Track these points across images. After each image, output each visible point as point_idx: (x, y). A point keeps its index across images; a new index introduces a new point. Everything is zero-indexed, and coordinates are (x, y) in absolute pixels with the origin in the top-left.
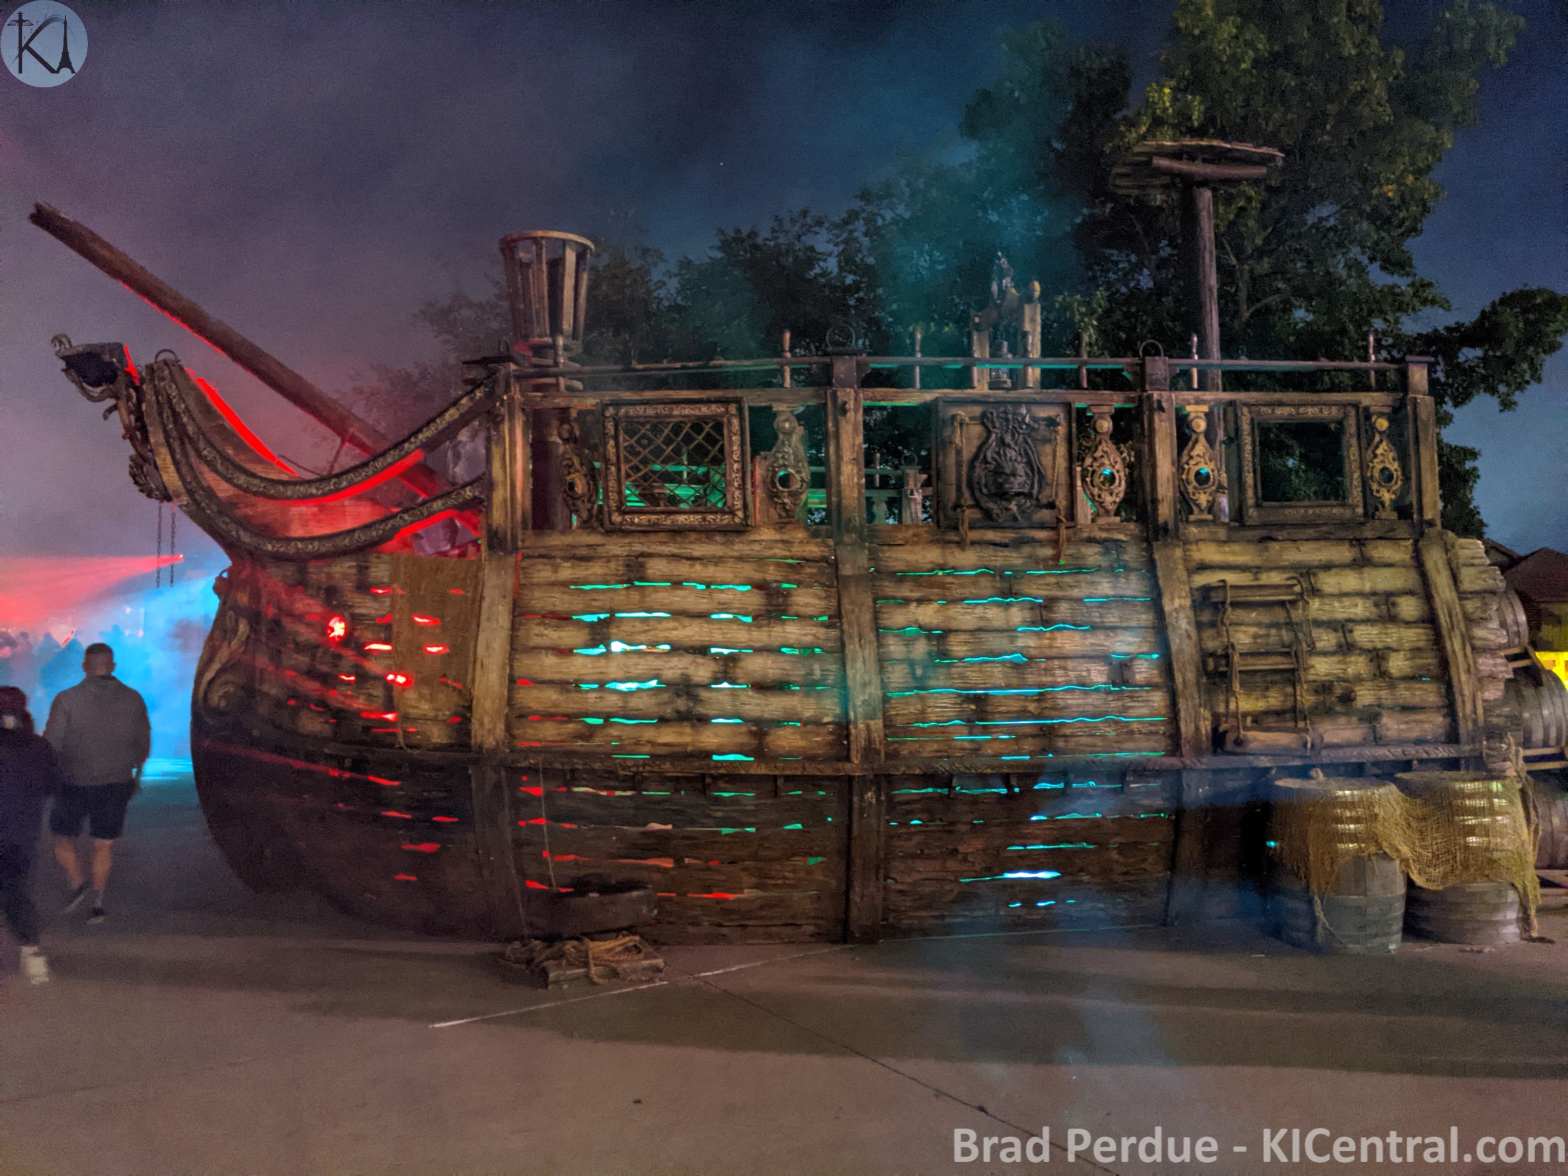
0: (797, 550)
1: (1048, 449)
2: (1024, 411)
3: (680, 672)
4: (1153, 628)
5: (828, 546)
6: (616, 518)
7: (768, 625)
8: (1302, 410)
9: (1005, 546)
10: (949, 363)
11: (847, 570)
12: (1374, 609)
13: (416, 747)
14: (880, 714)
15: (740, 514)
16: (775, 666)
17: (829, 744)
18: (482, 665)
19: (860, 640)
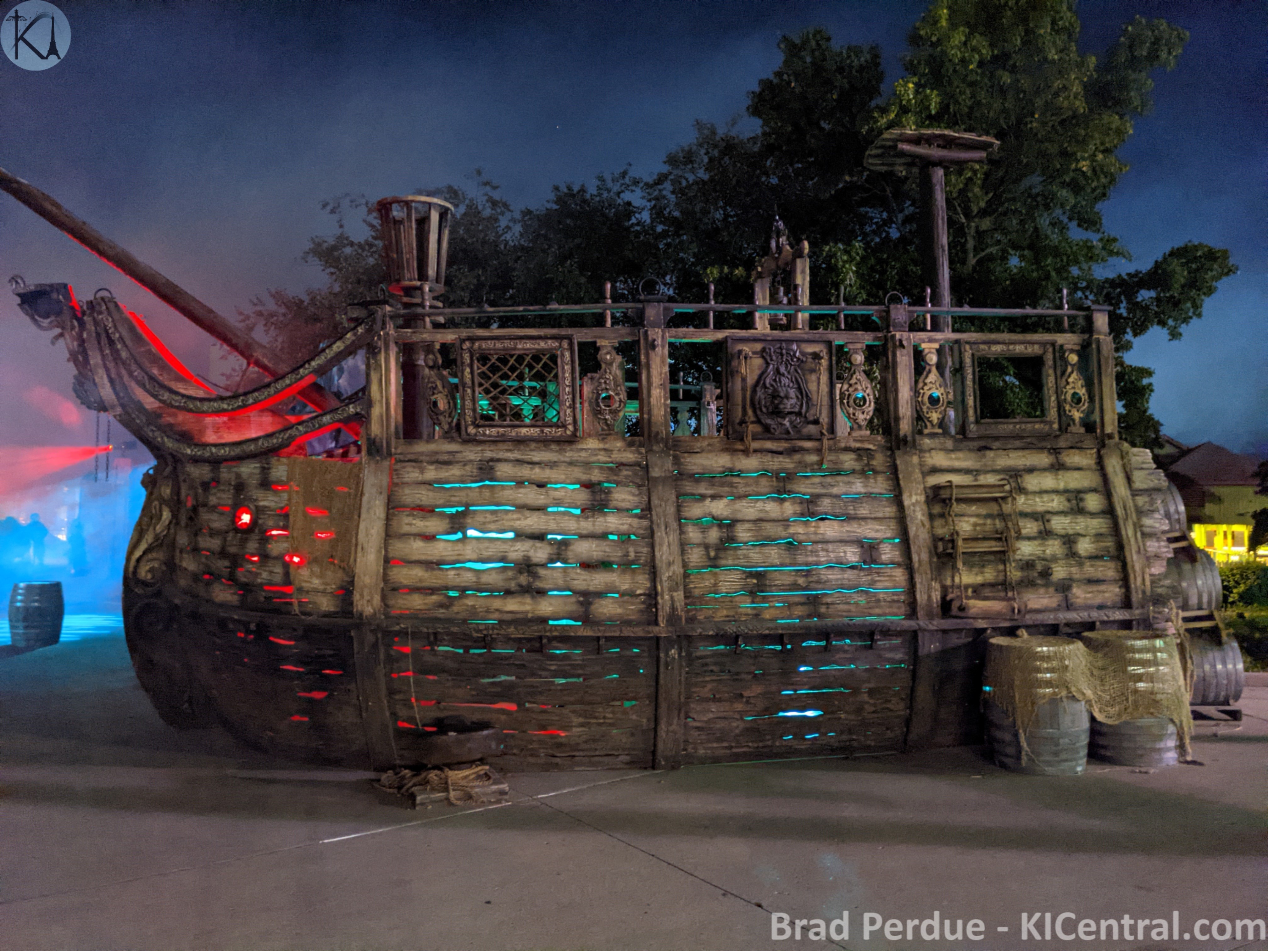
0: (617, 456)
1: (814, 377)
2: (795, 347)
3: (522, 554)
4: (895, 518)
5: (640, 453)
6: (472, 430)
7: (593, 516)
8: (1011, 347)
9: (780, 453)
10: (735, 309)
11: (656, 472)
12: (1067, 504)
13: (309, 614)
14: (681, 588)
15: (571, 428)
16: (598, 549)
17: (641, 611)
18: (362, 548)
19: (666, 528)
